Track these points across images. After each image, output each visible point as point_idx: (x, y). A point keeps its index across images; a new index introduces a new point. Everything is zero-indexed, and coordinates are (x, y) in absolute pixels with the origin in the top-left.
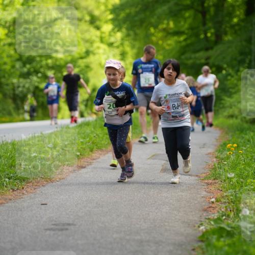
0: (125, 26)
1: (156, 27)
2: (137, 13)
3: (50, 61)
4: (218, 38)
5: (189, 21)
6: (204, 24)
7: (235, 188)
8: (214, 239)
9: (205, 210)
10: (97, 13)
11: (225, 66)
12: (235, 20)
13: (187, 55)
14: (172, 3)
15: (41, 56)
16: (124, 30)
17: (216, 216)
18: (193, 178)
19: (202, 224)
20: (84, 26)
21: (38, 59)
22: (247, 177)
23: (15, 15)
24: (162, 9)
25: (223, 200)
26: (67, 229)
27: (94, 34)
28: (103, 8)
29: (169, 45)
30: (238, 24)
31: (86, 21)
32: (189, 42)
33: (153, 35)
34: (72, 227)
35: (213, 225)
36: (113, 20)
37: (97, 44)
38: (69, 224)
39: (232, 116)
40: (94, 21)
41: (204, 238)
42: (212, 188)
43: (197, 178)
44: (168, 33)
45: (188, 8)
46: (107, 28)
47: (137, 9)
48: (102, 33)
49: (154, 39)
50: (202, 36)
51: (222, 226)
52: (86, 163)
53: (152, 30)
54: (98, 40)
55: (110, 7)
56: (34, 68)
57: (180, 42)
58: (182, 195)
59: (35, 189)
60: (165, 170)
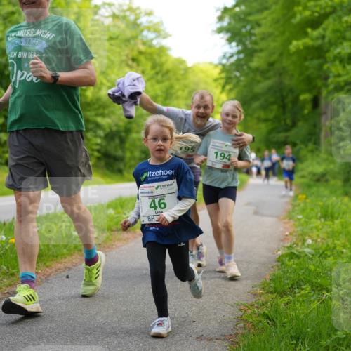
1: (251, 116)
4: (294, 124)
5: (275, 112)
6: (284, 113)
7: (302, 225)
8: (286, 260)
9: (282, 241)
11: (298, 142)
12: (306, 112)
13: (273, 135)
14: (262, 100)
17: (289, 244)
18: (274, 218)
19: (279, 250)
22: (312, 217)
24: (256, 104)
25: (295, 234)
30: (308, 114)
32: (273, 126)
35: (286, 251)
39: (303, 177)
41: (280, 259)
42: (287, 226)
44: (259, 120)
45: (273, 103)
50: (283, 123)
51: (293, 251)
58: (266, 230)
60: (256, 213)
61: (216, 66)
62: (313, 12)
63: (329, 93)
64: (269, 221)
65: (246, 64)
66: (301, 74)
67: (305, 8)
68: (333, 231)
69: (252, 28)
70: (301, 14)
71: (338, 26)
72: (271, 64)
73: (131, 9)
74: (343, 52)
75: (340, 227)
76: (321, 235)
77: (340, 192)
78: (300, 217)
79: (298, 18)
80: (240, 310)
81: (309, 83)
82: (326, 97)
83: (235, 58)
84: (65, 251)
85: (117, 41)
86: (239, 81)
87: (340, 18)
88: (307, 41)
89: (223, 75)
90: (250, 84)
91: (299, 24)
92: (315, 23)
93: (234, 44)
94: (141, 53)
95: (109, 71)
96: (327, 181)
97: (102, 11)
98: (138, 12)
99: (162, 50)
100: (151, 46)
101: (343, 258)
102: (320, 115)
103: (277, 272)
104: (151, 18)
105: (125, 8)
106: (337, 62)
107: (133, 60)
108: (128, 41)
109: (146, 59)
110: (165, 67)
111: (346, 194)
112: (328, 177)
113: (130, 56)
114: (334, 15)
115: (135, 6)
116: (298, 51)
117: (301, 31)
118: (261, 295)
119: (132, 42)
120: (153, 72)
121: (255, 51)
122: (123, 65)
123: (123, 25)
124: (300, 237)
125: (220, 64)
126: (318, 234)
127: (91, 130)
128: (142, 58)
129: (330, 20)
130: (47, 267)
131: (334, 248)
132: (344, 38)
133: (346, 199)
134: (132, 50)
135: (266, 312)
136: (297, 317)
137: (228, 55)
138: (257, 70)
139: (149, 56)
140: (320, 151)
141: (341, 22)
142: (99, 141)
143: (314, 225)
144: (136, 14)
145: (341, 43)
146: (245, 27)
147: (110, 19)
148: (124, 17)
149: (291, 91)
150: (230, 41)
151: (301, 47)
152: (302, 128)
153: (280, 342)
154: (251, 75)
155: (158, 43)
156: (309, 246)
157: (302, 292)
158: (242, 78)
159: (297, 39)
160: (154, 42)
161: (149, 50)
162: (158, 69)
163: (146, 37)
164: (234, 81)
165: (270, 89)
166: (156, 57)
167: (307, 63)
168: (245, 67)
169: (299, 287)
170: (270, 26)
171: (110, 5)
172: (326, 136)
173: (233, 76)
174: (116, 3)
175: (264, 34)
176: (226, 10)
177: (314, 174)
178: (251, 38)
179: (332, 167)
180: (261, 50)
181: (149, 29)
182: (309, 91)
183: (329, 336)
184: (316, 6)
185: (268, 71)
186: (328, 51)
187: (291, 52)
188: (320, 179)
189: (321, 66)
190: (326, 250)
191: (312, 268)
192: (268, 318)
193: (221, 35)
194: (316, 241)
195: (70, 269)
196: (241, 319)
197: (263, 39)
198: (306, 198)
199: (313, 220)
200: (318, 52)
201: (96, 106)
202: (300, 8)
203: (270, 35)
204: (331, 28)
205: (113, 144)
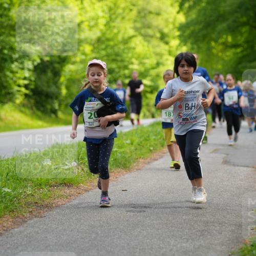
0: (190, 41)
1: (216, 41)
2: (200, 30)
3: (127, 72)
5: (246, 35)
10: (166, 31)
13: (244, 64)
15: (119, 68)
16: (189, 45)
18: (250, 169)
20: (155, 42)
21: (117, 70)
23: (99, 34)
24: (222, 26)
26: (144, 211)
27: (163, 48)
28: (171, 26)
29: (227, 56)
31: (157, 38)
32: (245, 53)
33: (213, 48)
34: (148, 210)
36: (180, 36)
37: (166, 57)
38: (145, 207)
40: (163, 38)
43: (253, 169)
44: (226, 46)
45: (244, 24)
46: (175, 43)
47: (201, 26)
48: (170, 47)
49: (214, 51)
52: (158, 157)
53: (213, 44)
54: (166, 53)
55: (177, 25)
56: (113, 77)
57: (237, 53)
58: (241, 184)
59: (117, 178)
60: (226, 162)
127: (16, 60)
142: (27, 74)
205: (44, 78)
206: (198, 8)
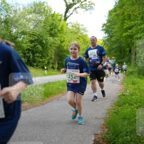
4: (124, 57)
6: (121, 54)
7: (126, 86)
8: (121, 96)
9: (120, 91)
12: (127, 54)
14: (115, 50)
17: (122, 92)
24: (113, 51)
30: (128, 54)
35: (121, 94)
41: (119, 96)
42: (122, 86)
45: (118, 51)
50: (121, 57)
51: (124, 94)
58: (116, 88)
60: (112, 83)
61: (101, 40)
62: (129, 25)
63: (134, 48)
64: (116, 85)
65: (110, 40)
66: (126, 43)
67: (127, 24)
68: (135, 88)
69: (112, 30)
70: (126, 26)
71: (137, 29)
72: (117, 40)
73: (77, 24)
74: (138, 37)
75: (137, 87)
76: (131, 89)
77: (137, 77)
78: (125, 84)
79: (125, 27)
80: (108, 111)
81: (128, 45)
82: (133, 50)
83: (107, 38)
84: (57, 92)
85: (73, 33)
86: (108, 45)
87: (137, 27)
88: (128, 33)
89: (103, 43)
90: (111, 46)
91: (126, 28)
92: (130, 28)
93: (107, 34)
94: (80, 36)
95: (71, 41)
96: (133, 74)
97: (69, 25)
98: (79, 25)
99: (86, 35)
100: (83, 34)
101: (138, 96)
102: (131, 55)
103: (118, 100)
104: (83, 27)
105: (76, 24)
106: (136, 40)
107: (78, 38)
108: (76, 33)
109: (81, 38)
110: (87, 41)
111: (139, 78)
112: (133, 72)
113: (77, 37)
114: (135, 26)
115: (78, 23)
116: (125, 36)
117: (126, 30)
118: (114, 106)
119: (77, 33)
120: (83, 42)
121: (113, 36)
122: (75, 39)
123: (75, 29)
124: (125, 90)
125: (103, 39)
126: (130, 89)
128: (80, 38)
129: (134, 27)
130: (53, 97)
131: (135, 93)
132: (138, 33)
133: (139, 79)
134: (77, 36)
135: (115, 111)
136: (124, 113)
137: (105, 37)
138: (113, 41)
139: (82, 37)
140: (131, 65)
141: (137, 28)
143: (129, 86)
144: (79, 26)
145: (137, 34)
146: (110, 29)
147: (71, 27)
148: (75, 26)
149: (123, 47)
150: (105, 33)
151: (126, 35)
152: (126, 58)
153: (119, 120)
154: (112, 43)
155: (85, 34)
156: (128, 92)
157: (126, 106)
158: (109, 44)
159: (125, 33)
160: (84, 33)
161: (82, 36)
162: (85, 41)
163: (82, 32)
164: (107, 44)
165: (117, 47)
166: (84, 38)
167: (128, 40)
168: (110, 41)
169: (125, 104)
170: (117, 29)
171: (71, 23)
172: (133, 61)
173: (106, 43)
174: (73, 22)
175: (115, 31)
176: (104, 24)
177: (130, 72)
178: (111, 32)
179: (135, 69)
180: (114, 36)
181: (82, 30)
182: (128, 48)
183: (133, 118)
184: (130, 24)
185: (116, 42)
186: (134, 36)
187: (123, 36)
188: (131, 73)
189: (132, 40)
190: (133, 94)
191: (129, 99)
192: (116, 113)
193: (103, 31)
194: (130, 91)
195: (59, 98)
196: (108, 113)
197: (115, 32)
198: (127, 79)
199: (129, 85)
200: (131, 37)
201: (67, 51)
202: (126, 24)
203: (117, 31)
204: (135, 30)
206: (107, 47)
